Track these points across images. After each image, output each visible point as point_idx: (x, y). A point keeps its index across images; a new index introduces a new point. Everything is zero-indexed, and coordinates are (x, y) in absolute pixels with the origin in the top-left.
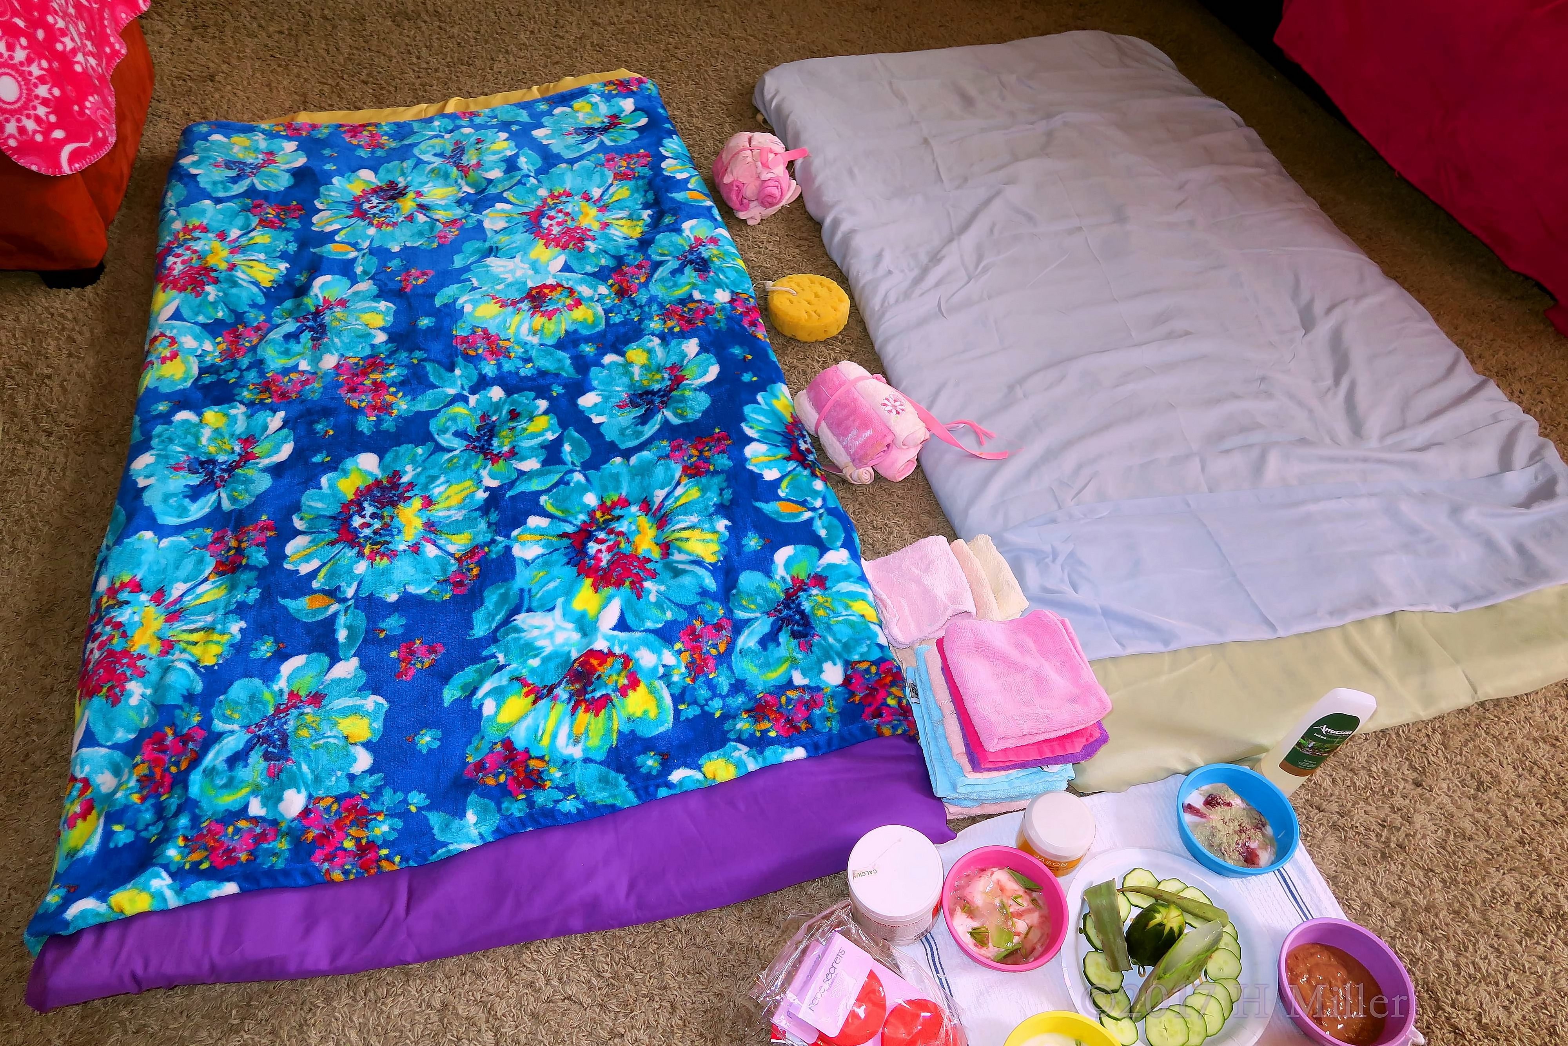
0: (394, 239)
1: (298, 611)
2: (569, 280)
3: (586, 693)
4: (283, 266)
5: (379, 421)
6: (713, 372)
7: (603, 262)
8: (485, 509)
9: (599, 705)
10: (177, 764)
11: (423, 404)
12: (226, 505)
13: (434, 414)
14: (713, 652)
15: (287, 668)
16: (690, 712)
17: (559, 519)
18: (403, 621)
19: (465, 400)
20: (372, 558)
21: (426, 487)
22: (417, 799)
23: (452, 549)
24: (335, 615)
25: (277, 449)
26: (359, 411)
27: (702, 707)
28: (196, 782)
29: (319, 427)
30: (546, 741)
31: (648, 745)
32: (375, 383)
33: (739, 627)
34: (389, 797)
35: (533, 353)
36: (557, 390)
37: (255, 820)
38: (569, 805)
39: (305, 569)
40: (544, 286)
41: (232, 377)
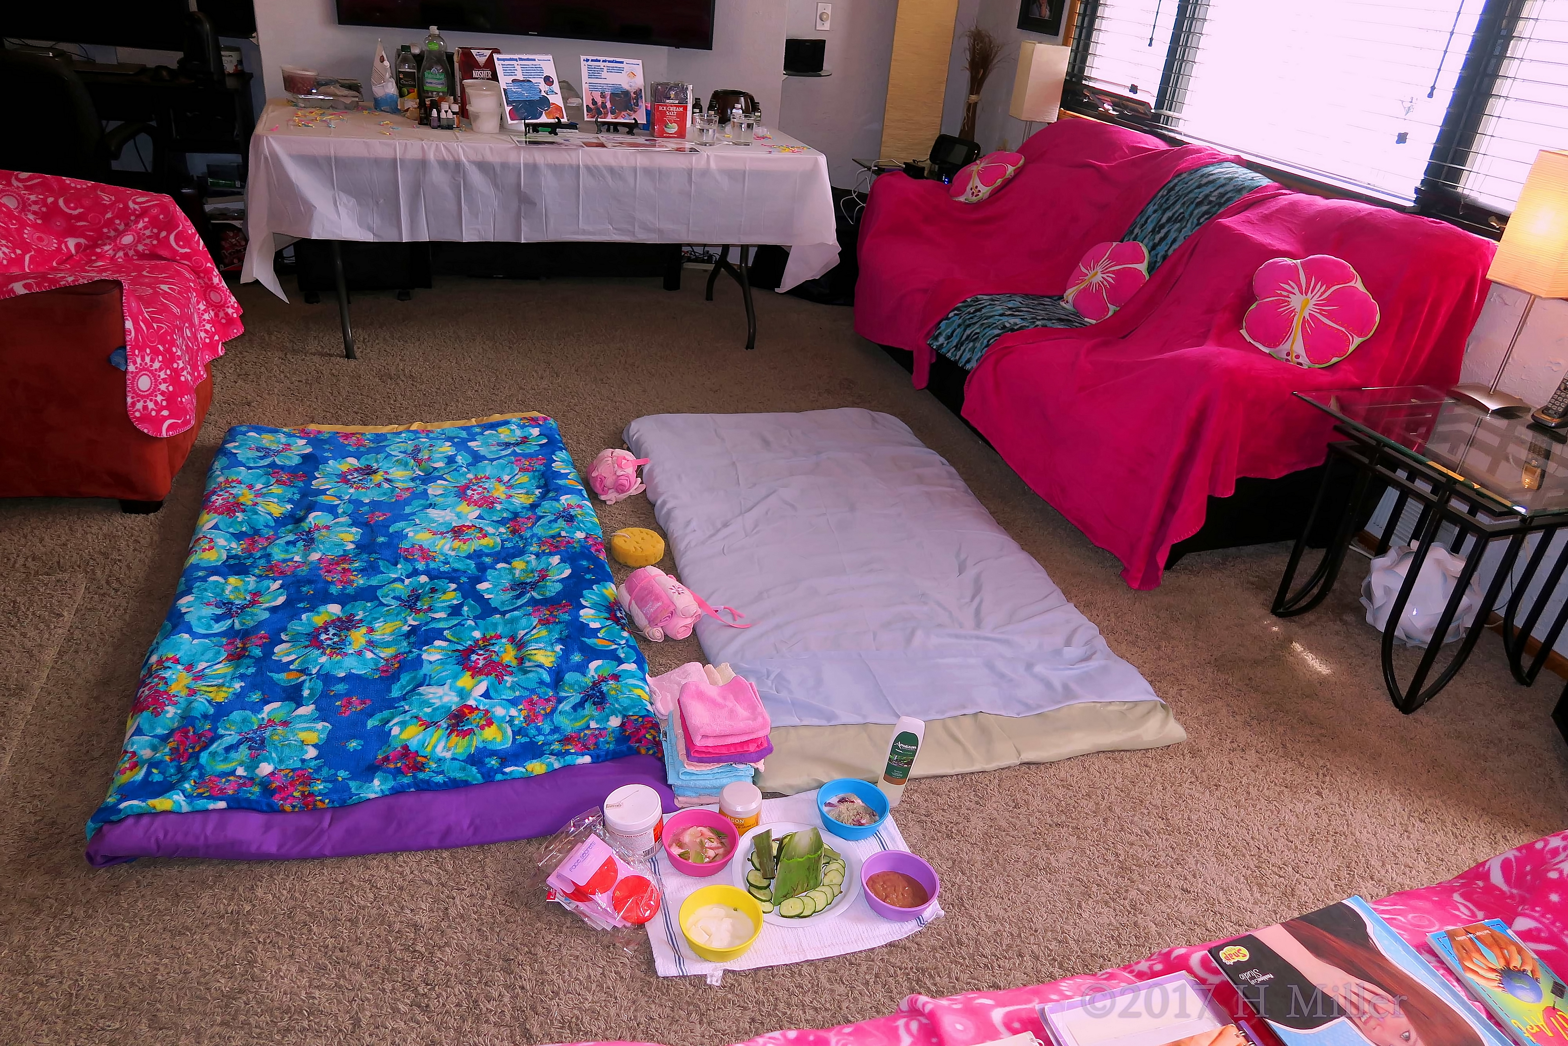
0: (365, 495)
1: (279, 680)
2: (479, 523)
3: (458, 726)
4: (289, 507)
5: (344, 588)
6: (567, 572)
7: (505, 515)
8: (408, 635)
9: (465, 734)
10: (193, 748)
11: (374, 582)
12: (237, 626)
13: (381, 587)
14: (542, 712)
15: (267, 708)
16: (521, 739)
17: (455, 642)
18: (347, 687)
19: (403, 581)
20: (331, 655)
21: (371, 622)
22: (342, 774)
23: (382, 655)
24: (304, 682)
25: (275, 599)
26: (332, 582)
27: (531, 738)
28: (204, 757)
29: (304, 589)
30: (429, 749)
31: (493, 753)
32: (344, 569)
33: (560, 700)
34: (325, 772)
35: (451, 560)
36: (463, 579)
37: (240, 777)
38: (440, 779)
39: (286, 659)
40: (464, 526)
41: (249, 562)
